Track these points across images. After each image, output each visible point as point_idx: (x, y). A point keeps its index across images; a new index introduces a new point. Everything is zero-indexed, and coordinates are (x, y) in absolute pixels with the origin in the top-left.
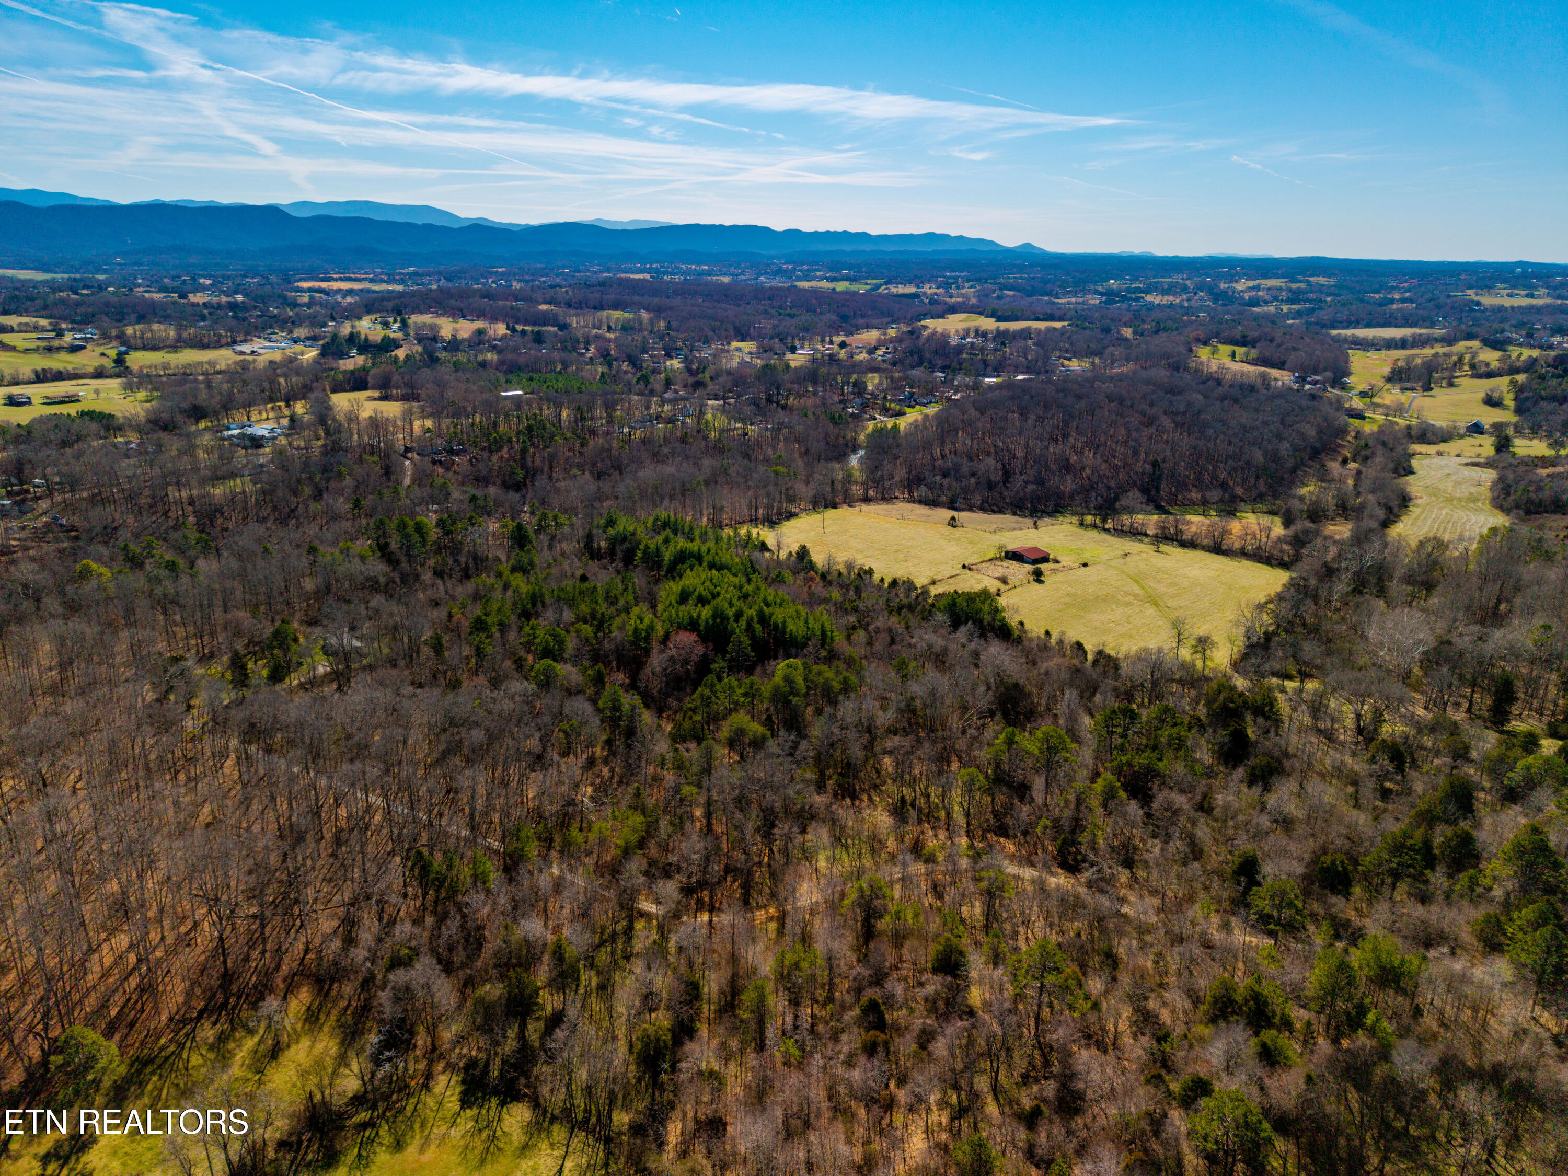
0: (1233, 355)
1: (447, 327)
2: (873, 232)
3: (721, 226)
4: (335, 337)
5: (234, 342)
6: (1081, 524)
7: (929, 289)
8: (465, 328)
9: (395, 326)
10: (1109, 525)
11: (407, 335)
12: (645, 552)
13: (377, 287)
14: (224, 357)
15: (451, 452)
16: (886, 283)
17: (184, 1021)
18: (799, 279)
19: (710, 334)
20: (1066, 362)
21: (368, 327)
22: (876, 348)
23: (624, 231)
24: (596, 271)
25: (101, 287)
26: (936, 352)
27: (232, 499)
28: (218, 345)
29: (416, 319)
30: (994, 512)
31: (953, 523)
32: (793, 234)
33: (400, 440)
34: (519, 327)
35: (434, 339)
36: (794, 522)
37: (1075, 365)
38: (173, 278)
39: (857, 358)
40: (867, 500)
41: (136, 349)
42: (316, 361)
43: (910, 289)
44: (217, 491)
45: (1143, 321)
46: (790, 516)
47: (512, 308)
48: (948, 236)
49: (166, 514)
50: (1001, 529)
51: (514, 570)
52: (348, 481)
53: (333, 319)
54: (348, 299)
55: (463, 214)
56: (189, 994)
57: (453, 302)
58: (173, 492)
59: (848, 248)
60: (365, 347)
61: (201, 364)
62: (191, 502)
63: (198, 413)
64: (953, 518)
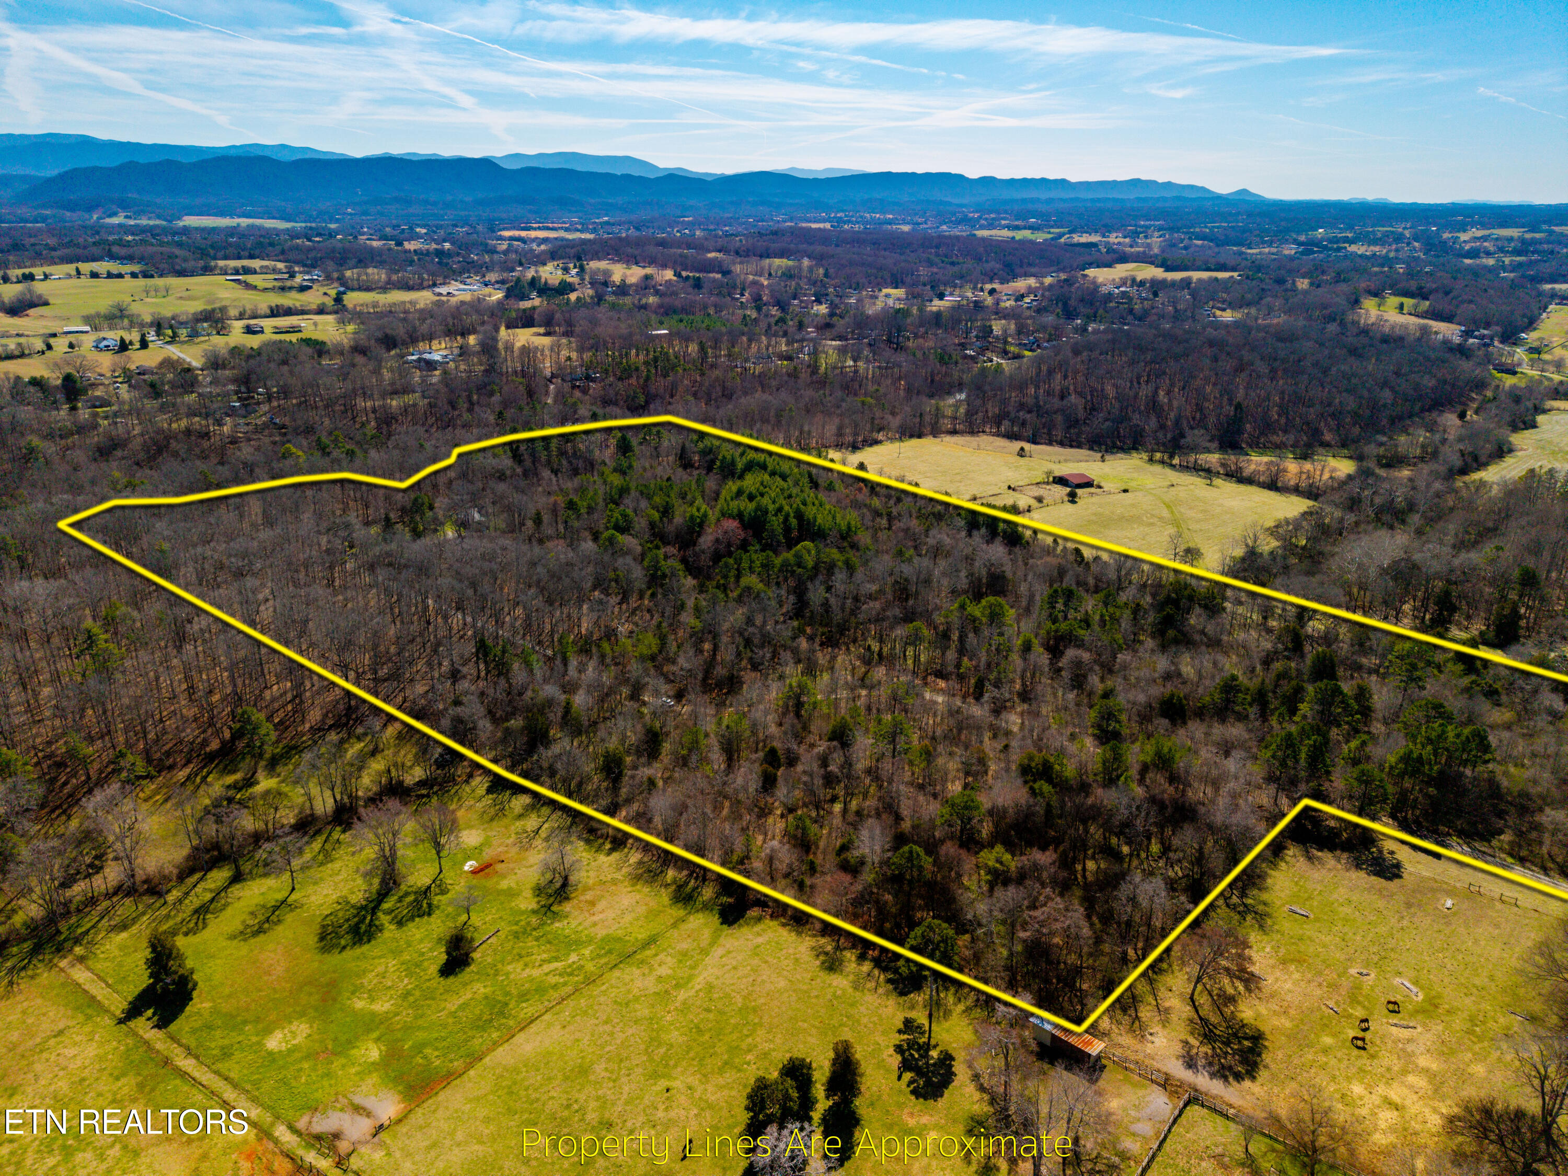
0: (1401, 307)
1: (619, 272)
2: (1073, 179)
3: (914, 174)
4: (518, 280)
5: (434, 285)
6: (1151, 460)
7: (1114, 238)
8: (634, 274)
9: (574, 272)
10: (1176, 461)
11: (583, 279)
12: (722, 462)
13: (570, 236)
14: (424, 298)
15: (588, 378)
16: (1070, 232)
17: (320, 730)
18: (982, 227)
19: (863, 280)
20: (1218, 313)
21: (550, 273)
22: (1023, 296)
23: (815, 180)
24: (781, 220)
25: (331, 235)
26: (1082, 300)
27: (405, 410)
28: (420, 287)
29: (594, 265)
30: (1071, 446)
31: (1021, 453)
32: (988, 182)
33: (547, 367)
34: (684, 274)
35: (605, 284)
36: (876, 449)
37: (1228, 316)
38: (395, 227)
39: (1002, 305)
40: (954, 432)
41: (353, 290)
42: (499, 302)
43: (1094, 238)
44: (394, 403)
45: (1323, 272)
46: (877, 442)
47: (681, 256)
48: (1155, 182)
49: (354, 418)
50: (1066, 461)
51: (615, 470)
52: (496, 398)
53: (521, 264)
54: (543, 247)
55: (661, 165)
56: (325, 716)
57: (629, 250)
58: (360, 403)
59: (1044, 195)
60: (544, 290)
61: (404, 303)
62: (374, 411)
63: (389, 342)
64: (1022, 449)
